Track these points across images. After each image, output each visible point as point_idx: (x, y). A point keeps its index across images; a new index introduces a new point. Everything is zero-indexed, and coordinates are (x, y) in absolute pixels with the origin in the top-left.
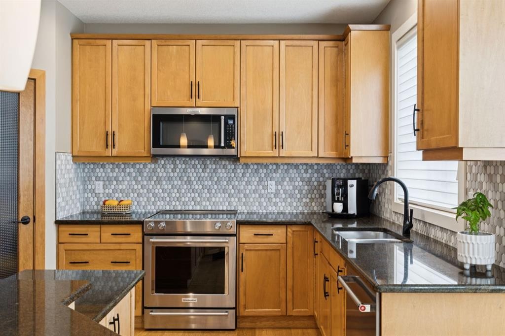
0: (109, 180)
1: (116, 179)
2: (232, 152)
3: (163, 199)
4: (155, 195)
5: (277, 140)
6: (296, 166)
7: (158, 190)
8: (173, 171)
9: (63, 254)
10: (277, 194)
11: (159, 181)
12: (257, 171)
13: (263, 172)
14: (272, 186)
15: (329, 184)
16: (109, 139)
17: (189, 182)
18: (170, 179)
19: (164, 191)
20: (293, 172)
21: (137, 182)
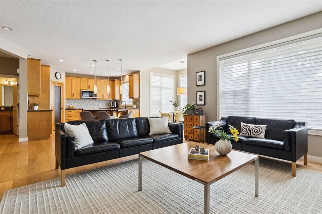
0: (69, 103)
1: (70, 102)
2: (96, 98)
3: (80, 106)
4: (78, 105)
5: (103, 96)
6: (105, 100)
7: (79, 104)
8: (82, 101)
9: (67, 115)
10: (101, 105)
11: (79, 103)
12: (98, 101)
13: (99, 101)
14: (100, 104)
15: (111, 103)
16: (72, 95)
17: (85, 103)
18: (82, 102)
19: (80, 105)
20: (104, 101)
21: (75, 103)
